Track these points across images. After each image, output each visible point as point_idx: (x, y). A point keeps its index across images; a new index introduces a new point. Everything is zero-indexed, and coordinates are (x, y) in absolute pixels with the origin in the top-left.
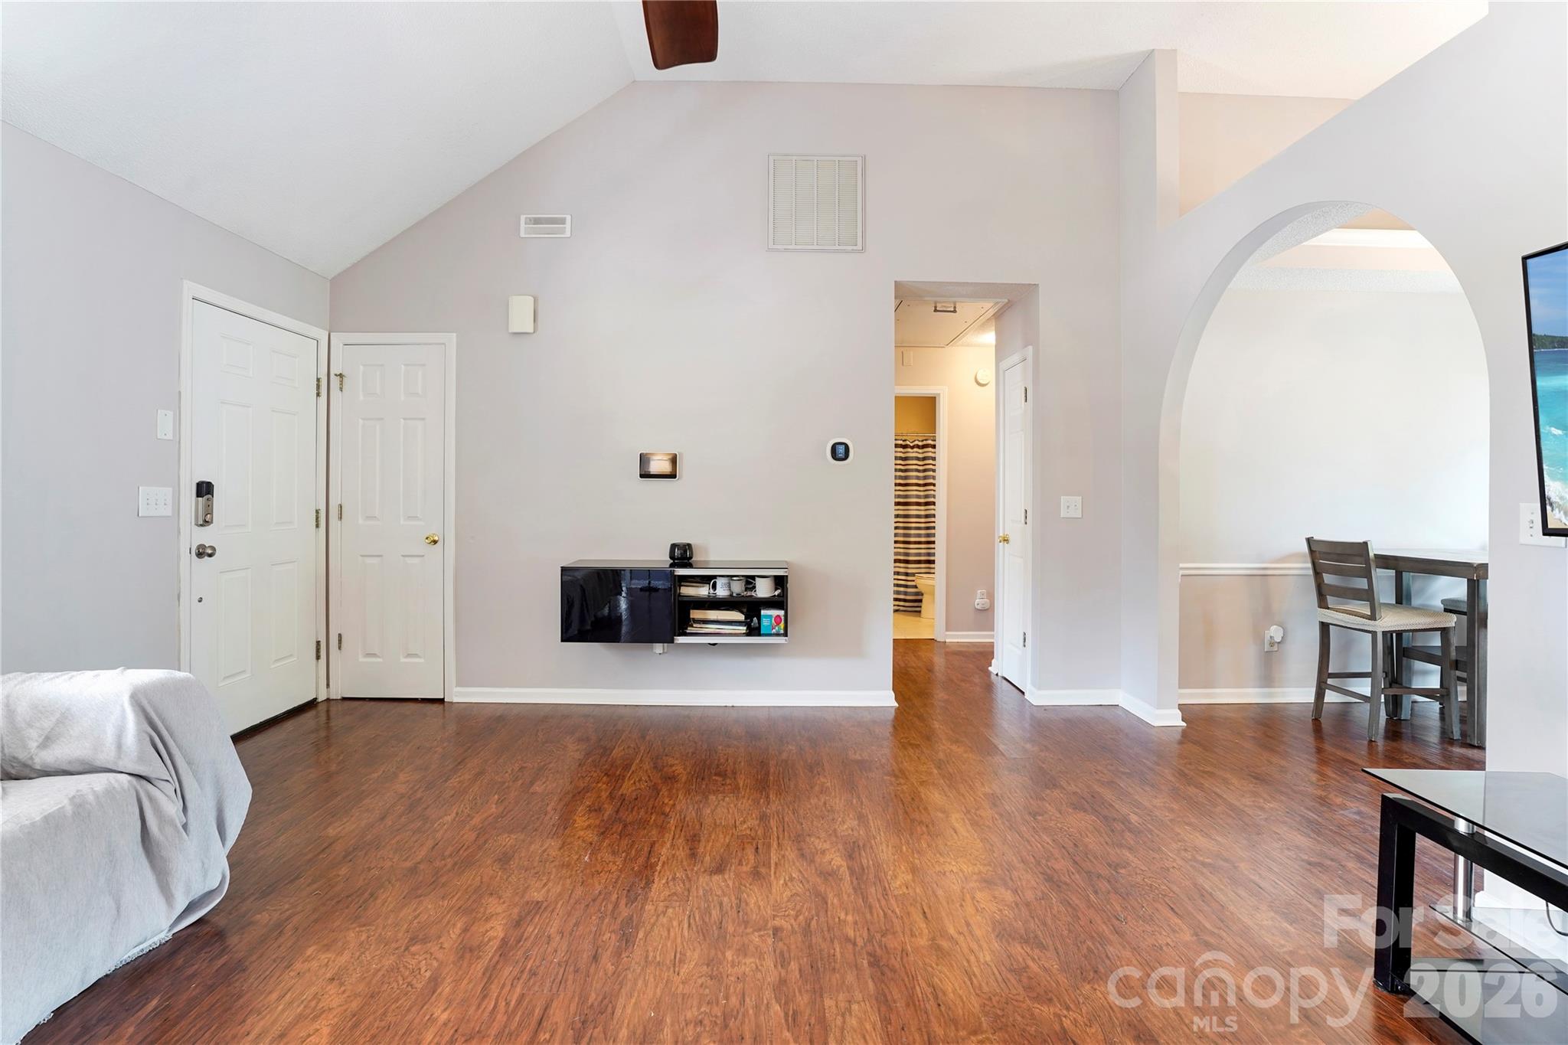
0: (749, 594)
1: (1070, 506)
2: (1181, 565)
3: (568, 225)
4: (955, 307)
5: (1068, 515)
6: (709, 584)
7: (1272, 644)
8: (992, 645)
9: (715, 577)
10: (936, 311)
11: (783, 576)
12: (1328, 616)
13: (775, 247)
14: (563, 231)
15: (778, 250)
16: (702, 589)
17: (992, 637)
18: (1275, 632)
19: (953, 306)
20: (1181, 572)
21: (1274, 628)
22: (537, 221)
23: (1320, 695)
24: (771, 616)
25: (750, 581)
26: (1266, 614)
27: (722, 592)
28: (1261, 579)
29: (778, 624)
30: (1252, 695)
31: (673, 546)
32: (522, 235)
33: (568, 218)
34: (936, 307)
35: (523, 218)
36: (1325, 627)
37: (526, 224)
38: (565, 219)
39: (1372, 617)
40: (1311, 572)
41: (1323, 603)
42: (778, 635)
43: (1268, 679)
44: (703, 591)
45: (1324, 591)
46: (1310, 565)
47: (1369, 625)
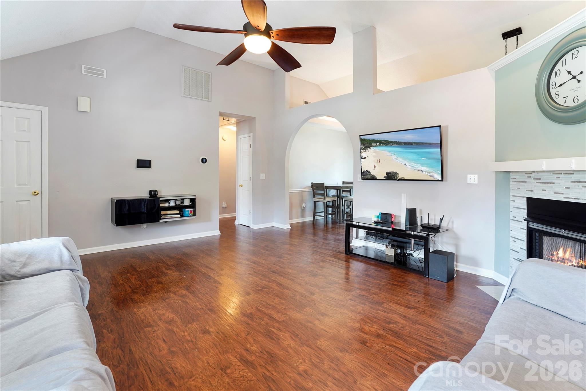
0: (181, 204)
1: (263, 176)
2: (290, 190)
3: (105, 73)
4: (229, 119)
5: (262, 179)
6: (168, 202)
7: (303, 208)
8: (235, 217)
9: (170, 200)
10: (224, 120)
11: (194, 198)
12: (315, 200)
13: (184, 96)
14: (103, 75)
15: (185, 97)
16: (166, 204)
17: (235, 215)
18: (304, 205)
19: (228, 118)
20: (290, 192)
21: (304, 204)
22: (90, 69)
23: (314, 218)
24: (189, 211)
25: (182, 200)
26: (302, 201)
27: (172, 204)
28: (301, 193)
29: (191, 213)
30: (300, 220)
31: (151, 191)
32: (83, 72)
33: (105, 71)
34: (224, 119)
35: (83, 66)
36: (315, 202)
37: (85, 69)
38: (103, 71)
39: (325, 199)
40: (312, 190)
41: (314, 197)
42: (191, 216)
43: (303, 216)
44: (167, 205)
45: (315, 194)
46: (312, 189)
47: (324, 201)
